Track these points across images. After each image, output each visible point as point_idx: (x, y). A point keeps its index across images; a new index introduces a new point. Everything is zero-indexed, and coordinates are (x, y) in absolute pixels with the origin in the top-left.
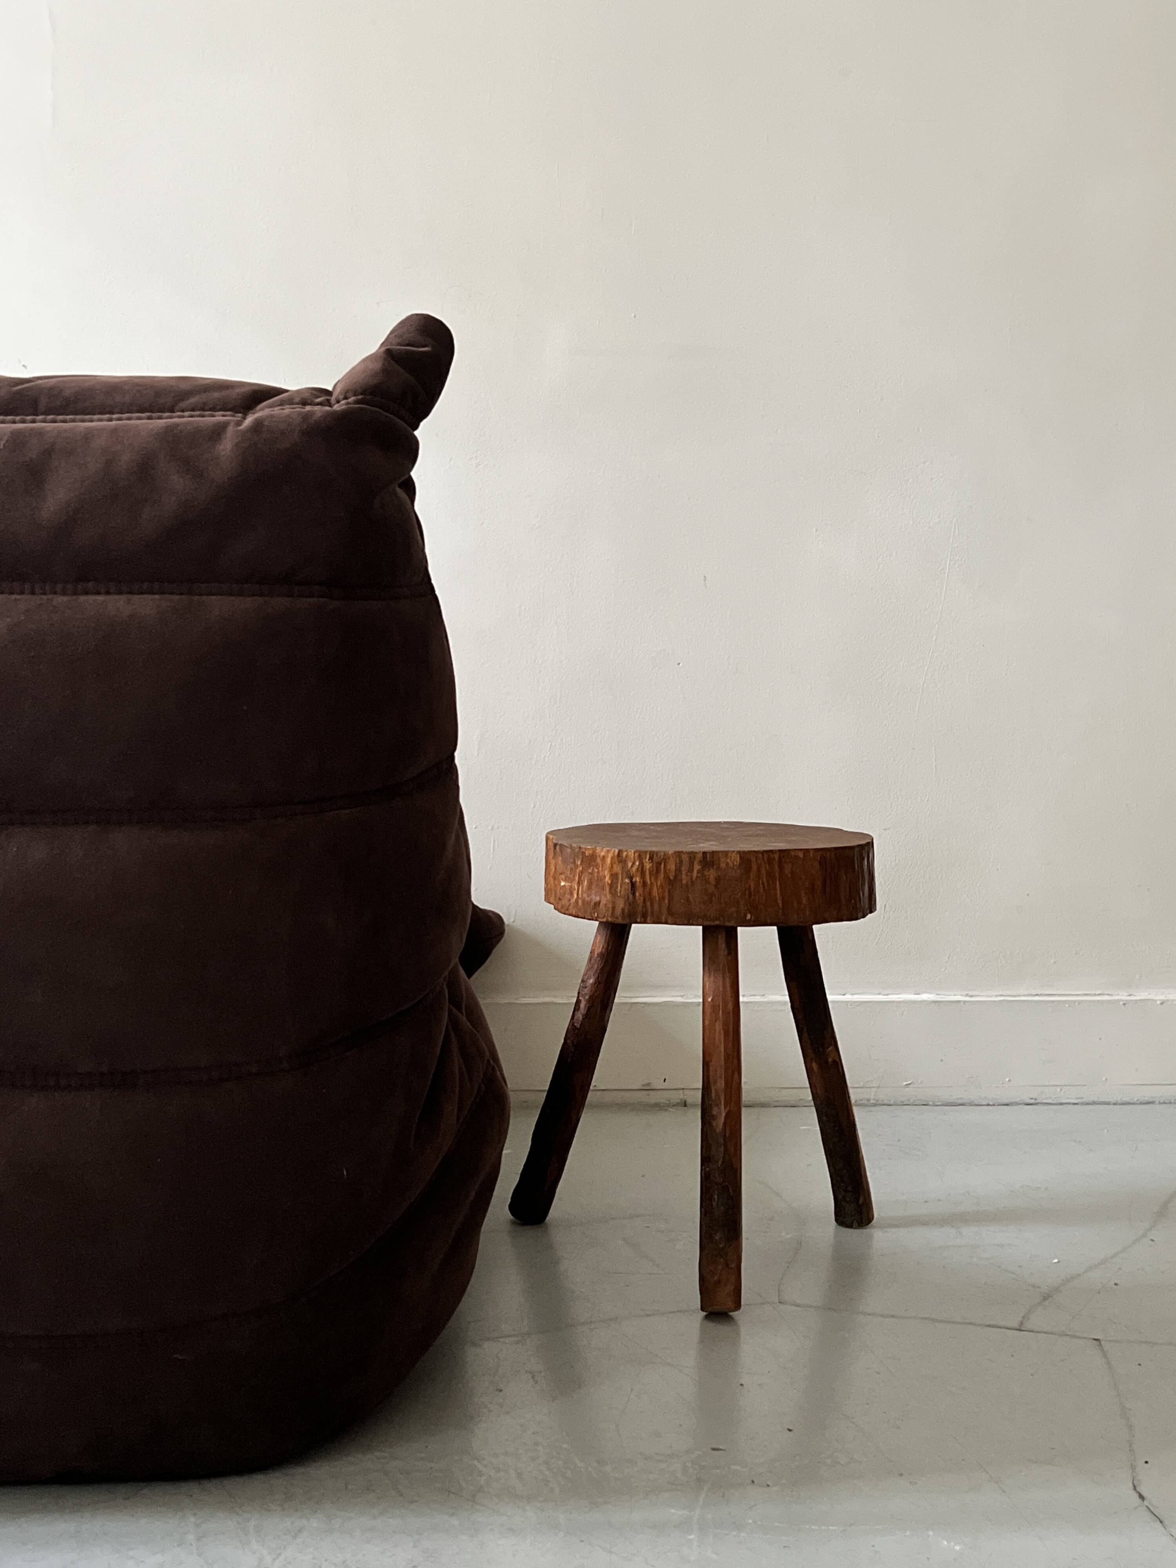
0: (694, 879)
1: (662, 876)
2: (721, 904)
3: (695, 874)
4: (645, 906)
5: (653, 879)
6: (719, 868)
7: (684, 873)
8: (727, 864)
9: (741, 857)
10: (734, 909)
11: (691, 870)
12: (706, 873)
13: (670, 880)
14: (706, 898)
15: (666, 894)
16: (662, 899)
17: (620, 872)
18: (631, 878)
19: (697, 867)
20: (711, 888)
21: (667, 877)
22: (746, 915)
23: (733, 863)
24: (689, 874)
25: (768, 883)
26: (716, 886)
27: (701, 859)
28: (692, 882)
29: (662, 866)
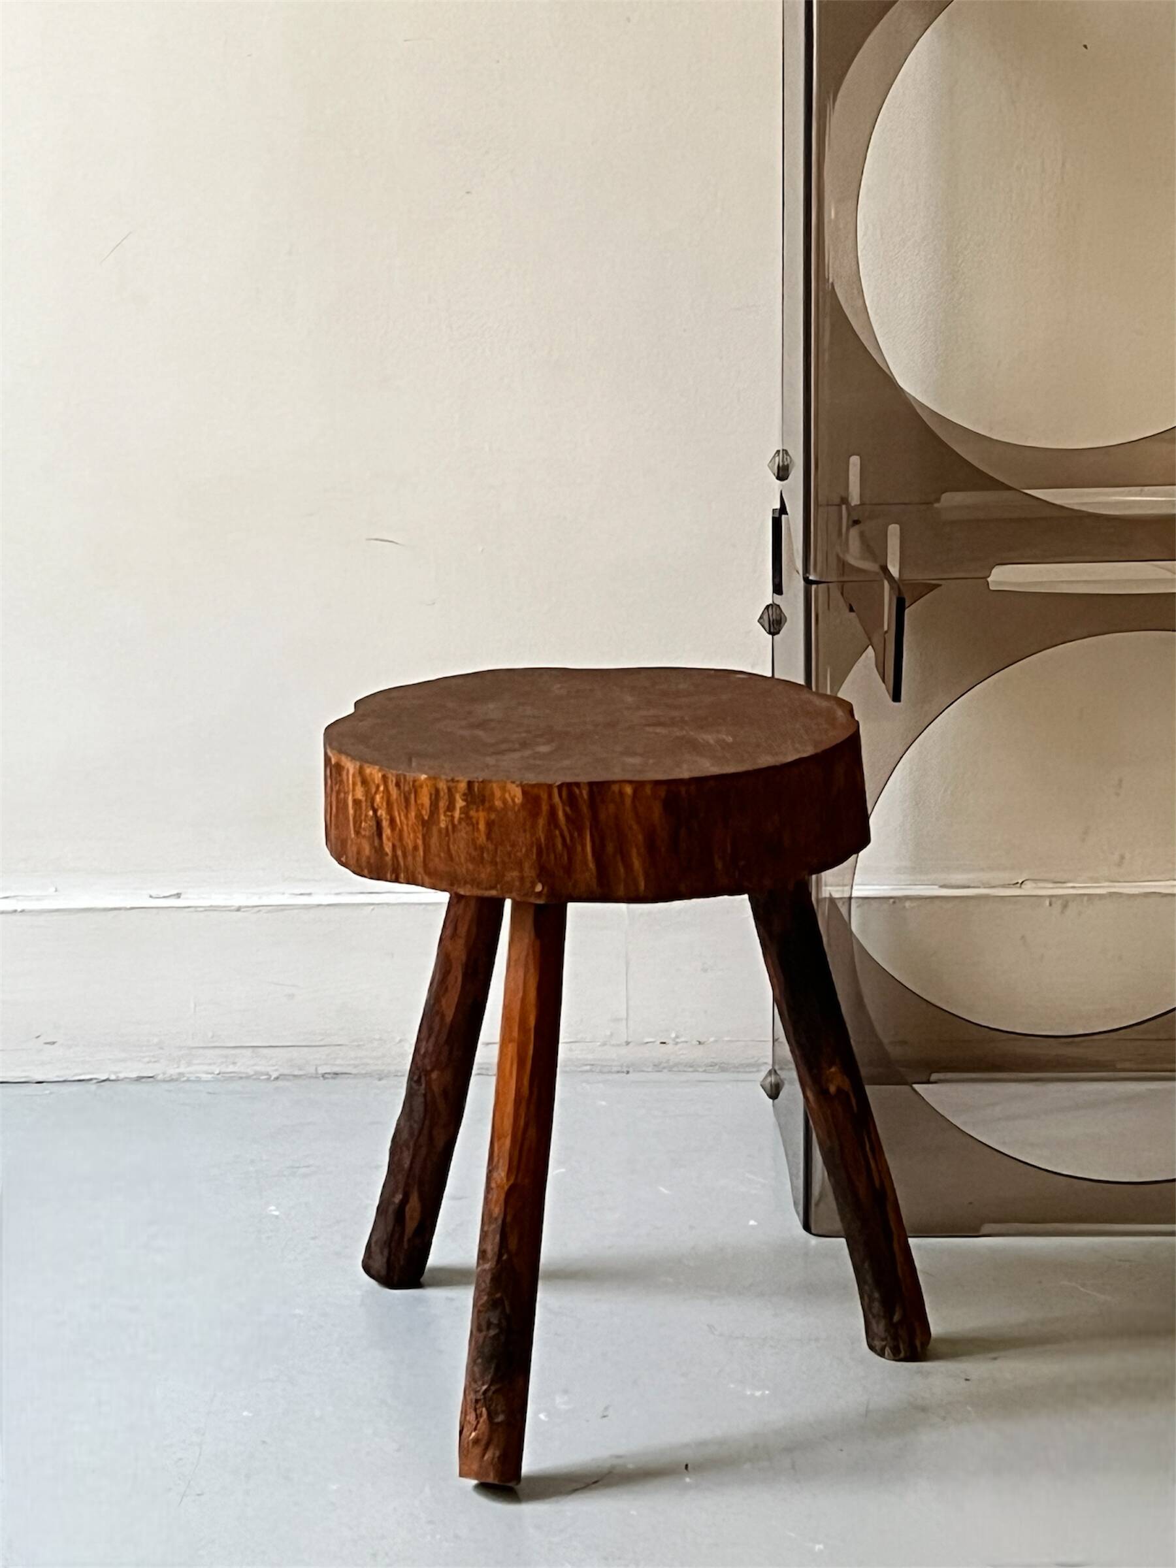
0: (456, 821)
1: (413, 814)
2: (496, 864)
3: (457, 814)
4: (395, 856)
5: (402, 814)
6: (492, 809)
7: (442, 811)
8: (504, 802)
9: (524, 793)
10: (515, 874)
11: (451, 807)
12: (472, 813)
13: (423, 820)
14: (474, 853)
15: (420, 842)
16: (416, 848)
17: (363, 799)
18: (375, 811)
19: (460, 803)
20: (482, 839)
21: (419, 816)
22: (533, 886)
23: (513, 801)
24: (449, 814)
25: (572, 837)
26: (489, 836)
27: (466, 791)
28: (454, 826)
29: (413, 796)
